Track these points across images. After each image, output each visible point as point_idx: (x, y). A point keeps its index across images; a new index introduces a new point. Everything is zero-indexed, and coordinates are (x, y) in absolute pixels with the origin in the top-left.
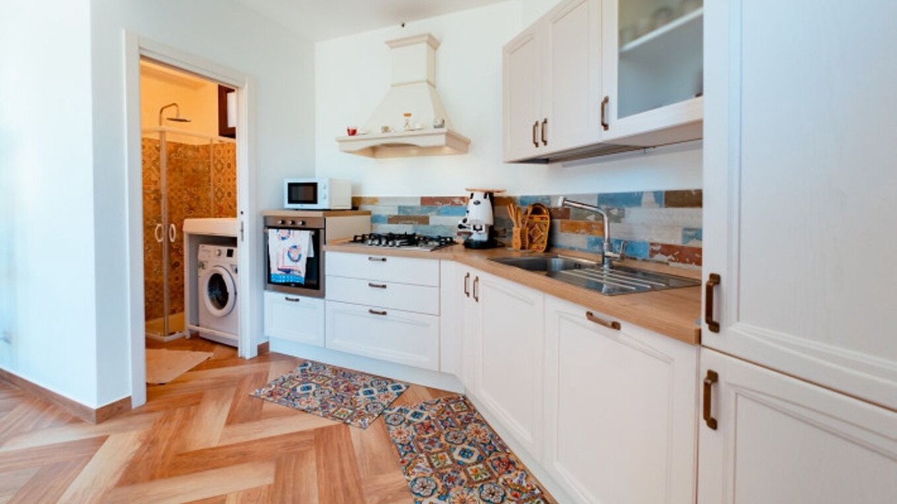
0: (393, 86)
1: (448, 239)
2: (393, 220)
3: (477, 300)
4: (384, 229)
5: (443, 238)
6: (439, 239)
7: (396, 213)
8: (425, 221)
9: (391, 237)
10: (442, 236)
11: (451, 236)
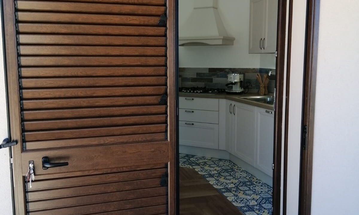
0: (195, 8)
1: (223, 90)
2: (194, 80)
3: (234, 114)
4: (189, 84)
5: (220, 89)
6: (218, 90)
7: (195, 77)
8: (211, 80)
9: (194, 89)
10: (220, 88)
11: (224, 88)
